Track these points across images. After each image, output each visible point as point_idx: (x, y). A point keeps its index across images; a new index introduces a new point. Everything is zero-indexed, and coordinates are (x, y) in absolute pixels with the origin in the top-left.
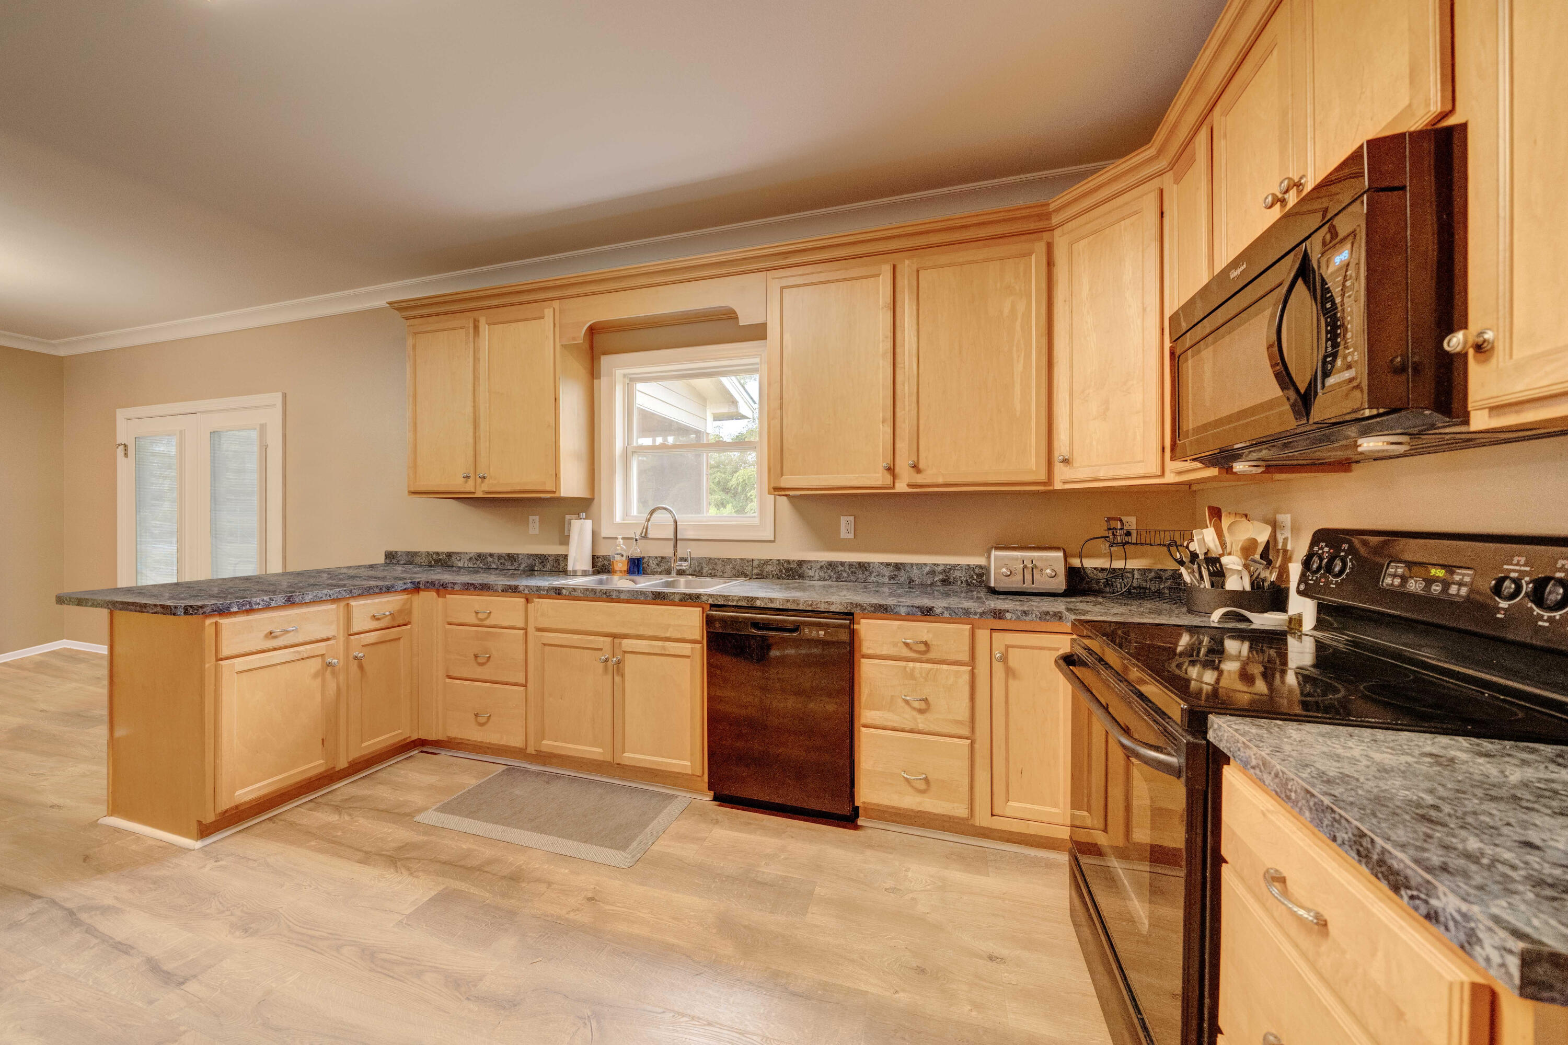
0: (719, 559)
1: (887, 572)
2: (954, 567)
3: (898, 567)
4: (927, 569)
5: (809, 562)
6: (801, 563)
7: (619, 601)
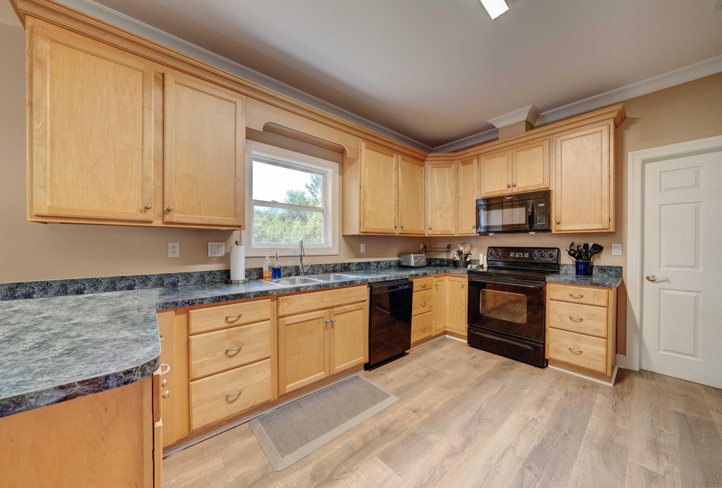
0: (316, 265)
1: (375, 265)
2: (391, 261)
3: (378, 262)
4: (385, 263)
5: (352, 263)
6: (349, 264)
7: (333, 288)
